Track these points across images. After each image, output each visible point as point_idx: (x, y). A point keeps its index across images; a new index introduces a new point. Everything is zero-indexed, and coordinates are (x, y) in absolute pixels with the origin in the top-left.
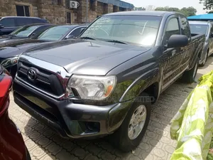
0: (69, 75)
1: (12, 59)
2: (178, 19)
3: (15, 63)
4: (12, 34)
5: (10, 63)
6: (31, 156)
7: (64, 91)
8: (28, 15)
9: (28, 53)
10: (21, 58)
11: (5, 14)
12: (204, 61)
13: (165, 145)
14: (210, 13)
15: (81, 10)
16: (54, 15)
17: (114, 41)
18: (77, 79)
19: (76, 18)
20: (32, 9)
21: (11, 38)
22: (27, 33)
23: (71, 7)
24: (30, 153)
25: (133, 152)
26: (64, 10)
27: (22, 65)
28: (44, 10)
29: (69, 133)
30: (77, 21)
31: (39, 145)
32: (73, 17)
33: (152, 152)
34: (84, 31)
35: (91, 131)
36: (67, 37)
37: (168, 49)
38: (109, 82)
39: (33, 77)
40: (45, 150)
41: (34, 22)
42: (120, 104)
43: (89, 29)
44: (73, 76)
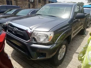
0: (32, 31)
1: (5, 24)
2: (79, 6)
3: (6, 25)
4: (5, 12)
5: (4, 25)
6: (14, 67)
7: (30, 39)
8: (11, 4)
9: (12, 21)
10: (9, 23)
11: (2, 4)
12: (89, 25)
13: (74, 62)
14: (90, 4)
15: (35, 2)
16: (23, 5)
17: (51, 16)
18: (35, 33)
19: (32, 6)
20: (13, 2)
21: (4, 15)
22: (11, 12)
23: (30, 1)
24: (14, 66)
25: (60, 66)
26: (27, 2)
27: (10, 26)
28: (18, 3)
29: (32, 58)
30: (33, 7)
31: (17, 62)
32: (31, 6)
33: (68, 66)
34: (37, 11)
35: (42, 57)
36: (29, 14)
37: (75, 20)
38: (50, 35)
39: (15, 32)
40: (20, 65)
41: (14, 8)
42: (55, 45)
43: (39, 11)
44: (34, 32)
